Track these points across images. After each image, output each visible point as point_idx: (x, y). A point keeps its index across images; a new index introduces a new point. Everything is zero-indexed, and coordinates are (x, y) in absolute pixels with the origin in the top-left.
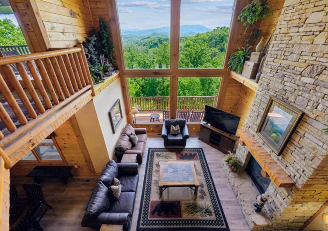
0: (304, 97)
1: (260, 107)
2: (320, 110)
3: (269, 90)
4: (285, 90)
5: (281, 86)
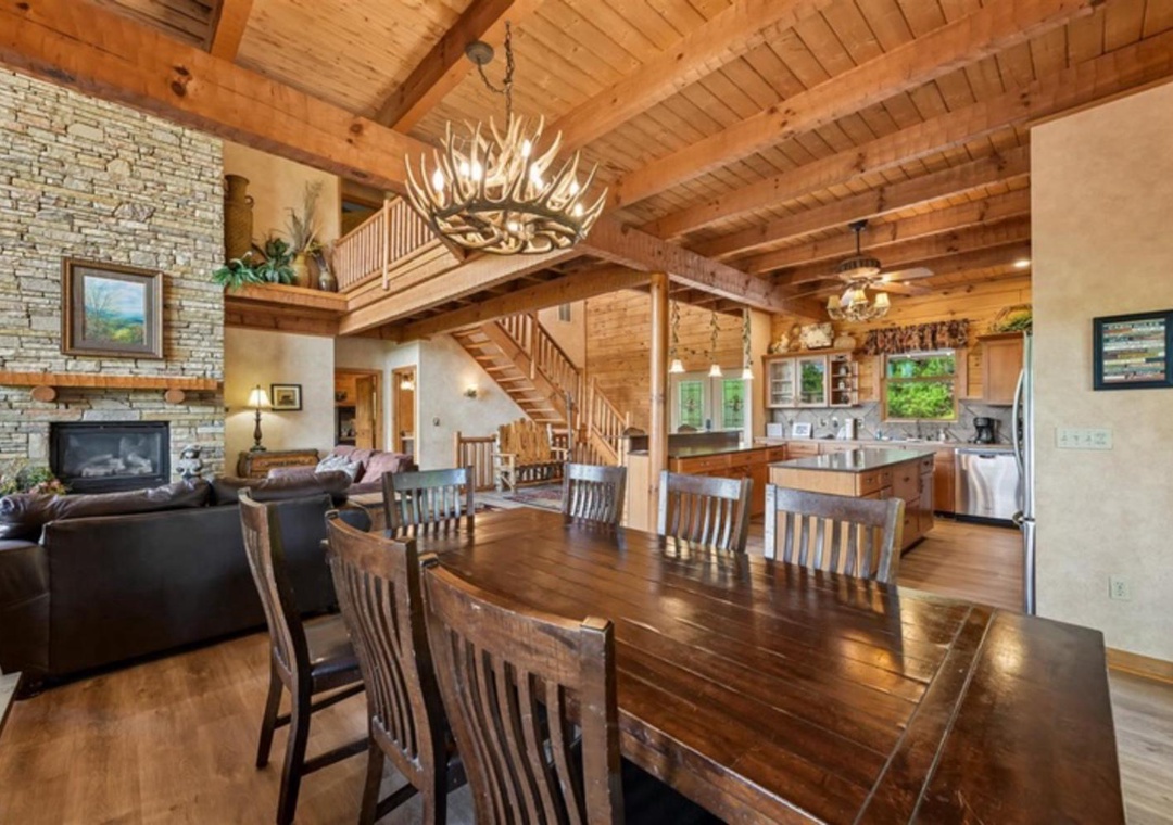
0: (143, 251)
1: (25, 292)
2: (182, 263)
3: (34, 247)
4: (93, 244)
5: (75, 237)
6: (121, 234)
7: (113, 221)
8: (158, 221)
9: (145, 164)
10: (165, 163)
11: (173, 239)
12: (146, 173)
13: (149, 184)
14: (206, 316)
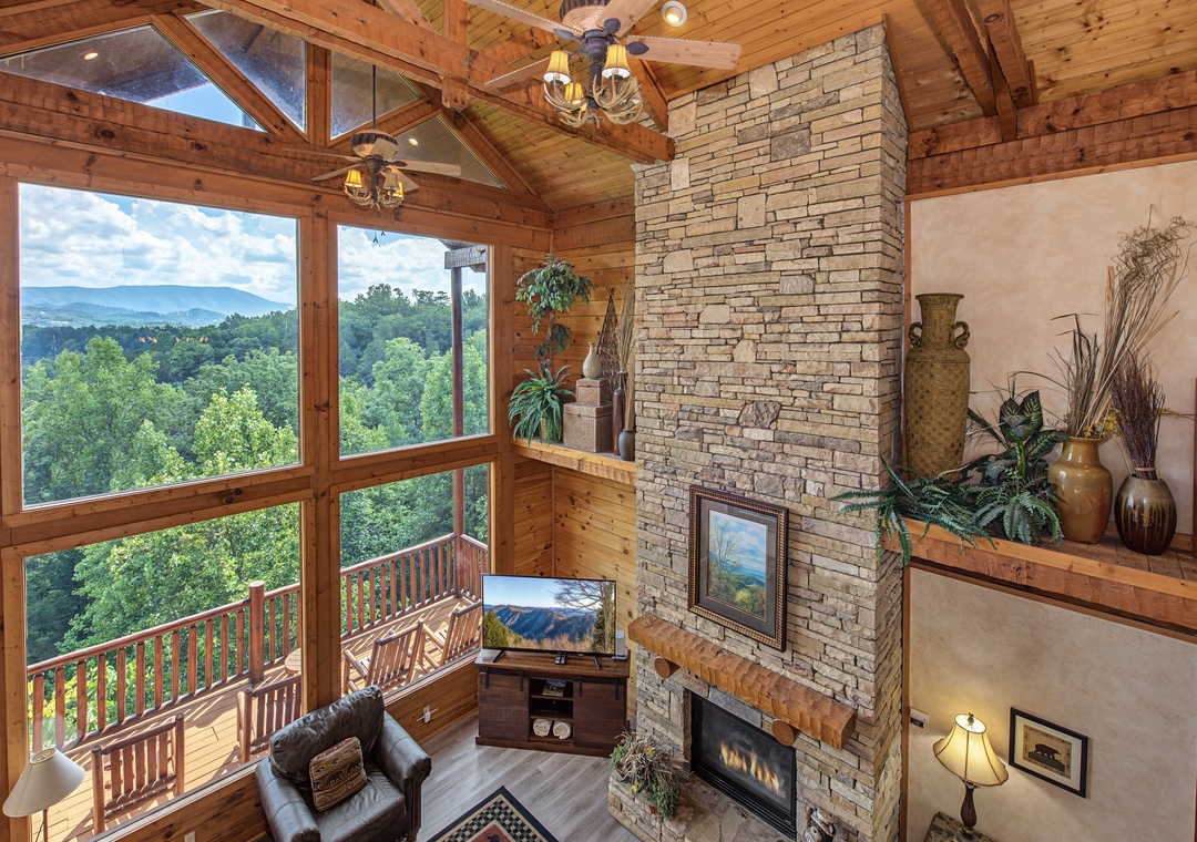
0: (768, 473)
1: (668, 527)
2: (814, 493)
3: (674, 473)
4: (719, 466)
5: (704, 458)
6: (745, 450)
7: (736, 431)
8: (784, 425)
9: (771, 337)
10: (793, 328)
11: (804, 451)
12: (773, 352)
13: (776, 368)
14: (847, 588)
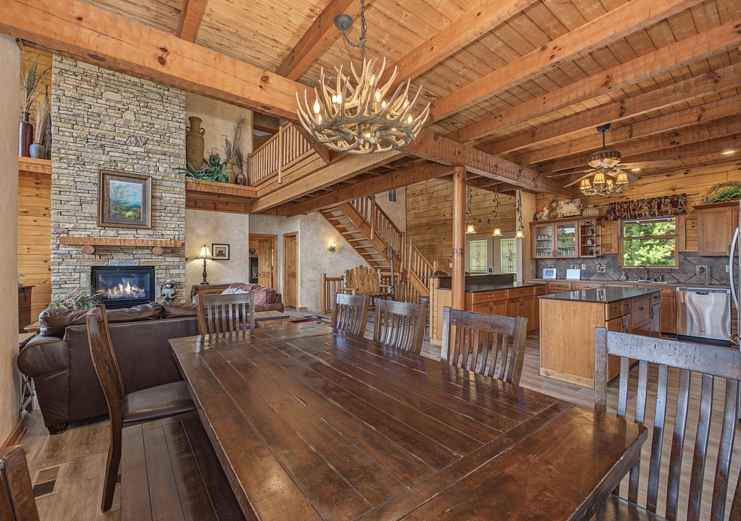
0: (141, 164)
1: (79, 191)
2: (162, 171)
3: (84, 164)
4: (115, 161)
6: (129, 155)
7: (125, 147)
8: (149, 146)
9: (143, 113)
10: (153, 111)
11: (158, 156)
12: (143, 118)
13: (145, 124)
14: (175, 202)
